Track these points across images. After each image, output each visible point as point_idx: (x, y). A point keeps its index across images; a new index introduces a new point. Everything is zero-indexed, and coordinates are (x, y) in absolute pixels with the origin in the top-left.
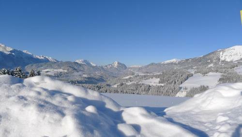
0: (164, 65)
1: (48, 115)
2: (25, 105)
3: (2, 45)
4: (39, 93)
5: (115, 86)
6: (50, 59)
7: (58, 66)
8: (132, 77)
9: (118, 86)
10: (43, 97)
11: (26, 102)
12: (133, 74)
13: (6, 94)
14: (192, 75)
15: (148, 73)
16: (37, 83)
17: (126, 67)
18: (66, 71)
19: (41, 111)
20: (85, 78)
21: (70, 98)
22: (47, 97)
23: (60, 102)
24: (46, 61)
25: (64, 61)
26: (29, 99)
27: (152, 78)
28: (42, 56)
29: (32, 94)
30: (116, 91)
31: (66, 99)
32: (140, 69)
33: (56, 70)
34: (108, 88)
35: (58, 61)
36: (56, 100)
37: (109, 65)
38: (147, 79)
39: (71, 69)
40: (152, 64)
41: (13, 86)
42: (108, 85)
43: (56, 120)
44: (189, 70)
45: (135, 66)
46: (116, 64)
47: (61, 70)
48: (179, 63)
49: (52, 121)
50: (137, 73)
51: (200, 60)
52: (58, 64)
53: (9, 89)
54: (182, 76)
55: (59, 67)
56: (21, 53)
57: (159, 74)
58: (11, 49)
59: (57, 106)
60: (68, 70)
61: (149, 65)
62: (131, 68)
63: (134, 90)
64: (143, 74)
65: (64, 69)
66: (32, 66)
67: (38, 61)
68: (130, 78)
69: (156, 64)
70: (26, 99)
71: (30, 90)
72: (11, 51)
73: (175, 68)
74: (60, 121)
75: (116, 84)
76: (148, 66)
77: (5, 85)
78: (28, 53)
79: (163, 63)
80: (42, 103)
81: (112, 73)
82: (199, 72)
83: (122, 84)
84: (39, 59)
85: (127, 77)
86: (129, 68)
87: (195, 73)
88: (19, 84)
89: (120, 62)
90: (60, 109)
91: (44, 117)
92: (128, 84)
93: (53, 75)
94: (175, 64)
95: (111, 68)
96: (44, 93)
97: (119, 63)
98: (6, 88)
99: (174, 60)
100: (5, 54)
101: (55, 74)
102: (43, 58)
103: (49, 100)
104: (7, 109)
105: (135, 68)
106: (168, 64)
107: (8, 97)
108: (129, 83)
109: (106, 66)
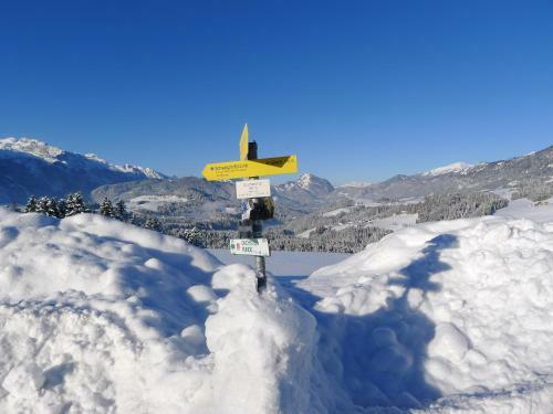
0: (430, 179)
1: (83, 268)
2: (55, 255)
3: (40, 144)
4: (78, 240)
5: (306, 235)
6: (148, 171)
7: (168, 188)
8: (346, 210)
9: (311, 234)
10: (83, 246)
11: (57, 251)
12: (349, 204)
13: (31, 241)
14: (506, 204)
15: (388, 200)
16: (81, 226)
17: (331, 188)
18: (185, 200)
19: (75, 263)
20: (232, 215)
21: (126, 248)
22: (90, 245)
23: (108, 253)
24: (138, 177)
25: (180, 177)
26: (62, 248)
27: (398, 213)
28: (129, 167)
29: (68, 241)
30: (307, 247)
31: (119, 249)
32: (366, 192)
33: (161, 199)
34: (286, 239)
35: (166, 178)
36: (104, 251)
37: (289, 183)
38: (385, 217)
39: (196, 196)
40: (399, 178)
41: (41, 230)
42: (286, 232)
43: (92, 275)
44: (497, 192)
45: (354, 184)
46: (306, 182)
47: (174, 198)
48: (470, 174)
49: (88, 276)
50: (360, 200)
51: (527, 163)
52: (168, 184)
53: (35, 234)
54: (477, 206)
55: (170, 190)
56: (81, 159)
57: (416, 202)
58: (59, 152)
59: (101, 258)
60: (190, 197)
61: (392, 180)
62: (344, 190)
63: (351, 245)
64: (376, 205)
65: (180, 196)
66: (107, 189)
67: (119, 178)
68: (343, 214)
69: (409, 178)
70: (58, 249)
71: (67, 235)
72: (58, 157)
73: (460, 187)
74: (98, 275)
75: (306, 229)
76: (387, 183)
77: (30, 228)
78: (96, 159)
79: (426, 174)
80: (80, 254)
81: (297, 203)
82: (525, 196)
83: (322, 231)
84: (122, 173)
85: (335, 213)
86: (340, 190)
87: (515, 197)
88: (52, 227)
89: (316, 175)
90: (103, 261)
91: (78, 270)
92: (337, 229)
93: (155, 209)
94: (459, 176)
95: (294, 189)
96: (86, 240)
97: (313, 178)
98: (31, 232)
99: (456, 167)
100: (46, 162)
101: (159, 208)
102: (131, 170)
103: (92, 250)
104: (32, 260)
105: (353, 190)
106: (441, 177)
107: (34, 245)
108: (339, 227)
109: (283, 186)
